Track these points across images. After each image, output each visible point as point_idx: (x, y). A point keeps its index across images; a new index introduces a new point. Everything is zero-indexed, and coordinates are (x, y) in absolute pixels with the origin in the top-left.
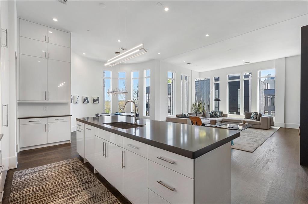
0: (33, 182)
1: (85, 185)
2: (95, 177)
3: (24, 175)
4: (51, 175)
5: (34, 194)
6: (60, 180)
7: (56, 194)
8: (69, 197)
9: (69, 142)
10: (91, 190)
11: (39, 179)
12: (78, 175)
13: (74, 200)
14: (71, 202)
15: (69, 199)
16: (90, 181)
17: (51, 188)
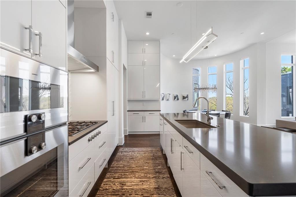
0: (126, 158)
1: (156, 174)
2: (166, 170)
3: (124, 152)
4: (138, 157)
5: (123, 167)
6: (141, 163)
7: (135, 173)
8: (141, 180)
9: (158, 133)
10: (159, 180)
11: (130, 157)
12: (154, 163)
13: (144, 184)
14: (141, 184)
15: (141, 181)
16: (161, 172)
17: (134, 167)
